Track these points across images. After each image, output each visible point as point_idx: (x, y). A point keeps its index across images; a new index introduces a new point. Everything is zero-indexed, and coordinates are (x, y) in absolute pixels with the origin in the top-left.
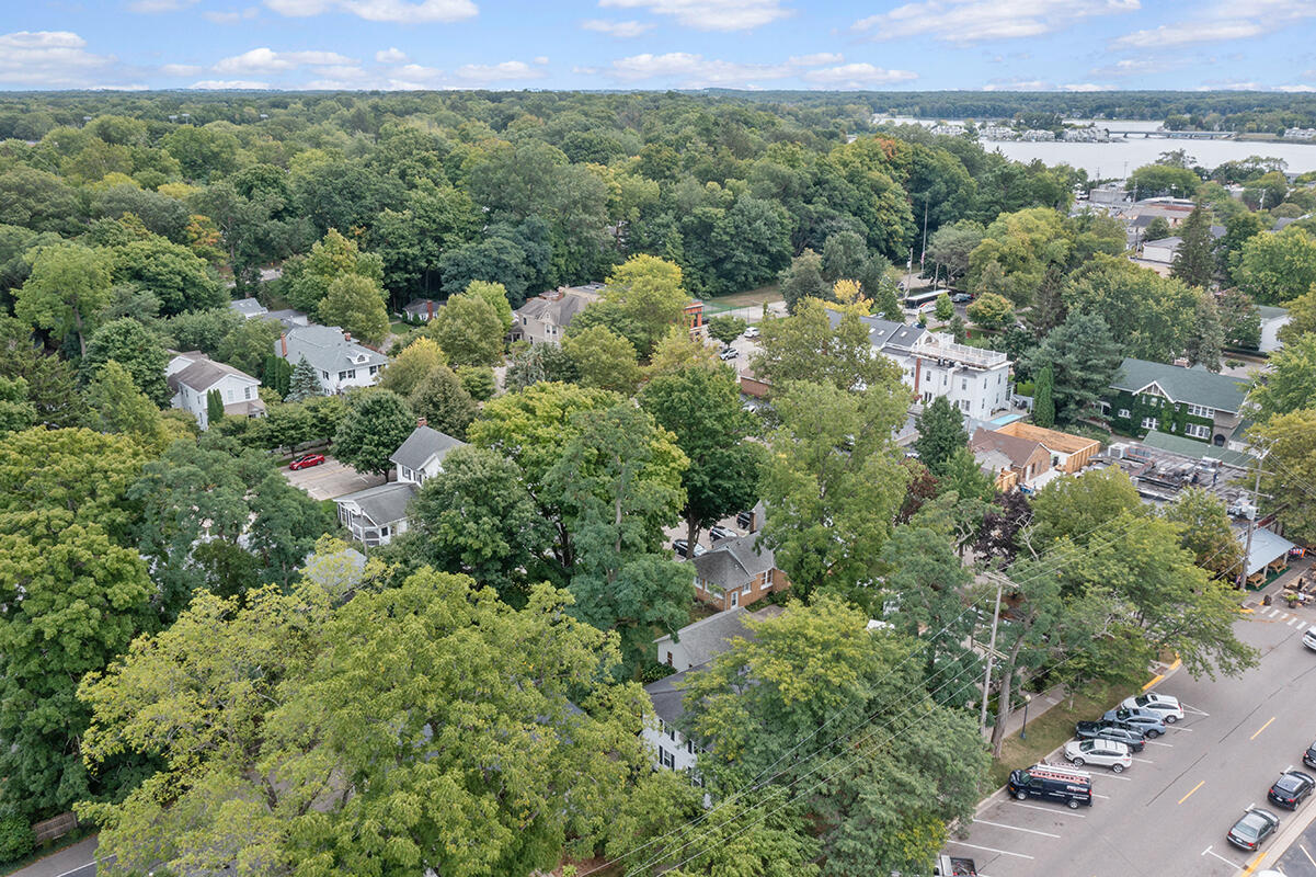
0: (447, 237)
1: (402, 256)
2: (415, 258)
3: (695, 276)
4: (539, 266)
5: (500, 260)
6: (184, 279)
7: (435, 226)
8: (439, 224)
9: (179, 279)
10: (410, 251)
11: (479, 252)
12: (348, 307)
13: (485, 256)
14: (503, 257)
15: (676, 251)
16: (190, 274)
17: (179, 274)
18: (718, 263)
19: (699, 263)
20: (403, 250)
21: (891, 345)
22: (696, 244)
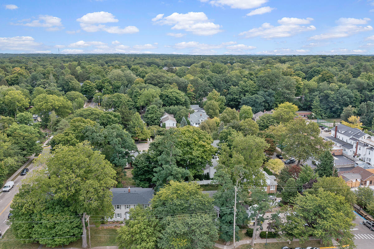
0: (247, 94)
1: (233, 98)
2: (237, 99)
3: (322, 111)
4: (269, 103)
5: (255, 101)
6: (176, 98)
7: (244, 91)
8: (245, 90)
9: (175, 98)
10: (236, 97)
11: (250, 98)
12: (210, 108)
13: (251, 99)
14: (256, 100)
15: (316, 103)
16: (178, 97)
17: (175, 97)
18: (331, 108)
19: (324, 108)
20: (234, 96)
21: (354, 137)
22: (324, 102)
